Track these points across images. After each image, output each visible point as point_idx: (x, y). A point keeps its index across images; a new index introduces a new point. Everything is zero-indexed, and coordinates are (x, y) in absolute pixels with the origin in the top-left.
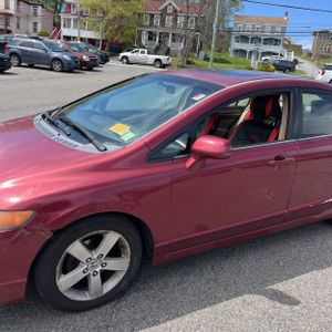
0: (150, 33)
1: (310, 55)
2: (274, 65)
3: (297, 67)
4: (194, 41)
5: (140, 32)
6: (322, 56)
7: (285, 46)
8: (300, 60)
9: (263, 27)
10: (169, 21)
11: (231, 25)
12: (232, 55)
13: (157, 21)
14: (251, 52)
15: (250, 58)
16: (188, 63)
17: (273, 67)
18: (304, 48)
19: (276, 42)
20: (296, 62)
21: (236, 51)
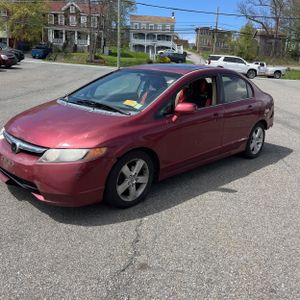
0: (56, 31)
1: (195, 48)
2: (169, 57)
3: (187, 59)
4: (99, 38)
5: (46, 31)
6: (204, 49)
7: (175, 41)
8: (188, 53)
9: (156, 26)
10: (73, 20)
11: (128, 23)
12: (132, 50)
13: (61, 20)
14: (148, 47)
15: (148, 51)
16: (96, 58)
17: (168, 59)
18: (190, 42)
19: (167, 38)
20: (185, 54)
21: (136, 46)
